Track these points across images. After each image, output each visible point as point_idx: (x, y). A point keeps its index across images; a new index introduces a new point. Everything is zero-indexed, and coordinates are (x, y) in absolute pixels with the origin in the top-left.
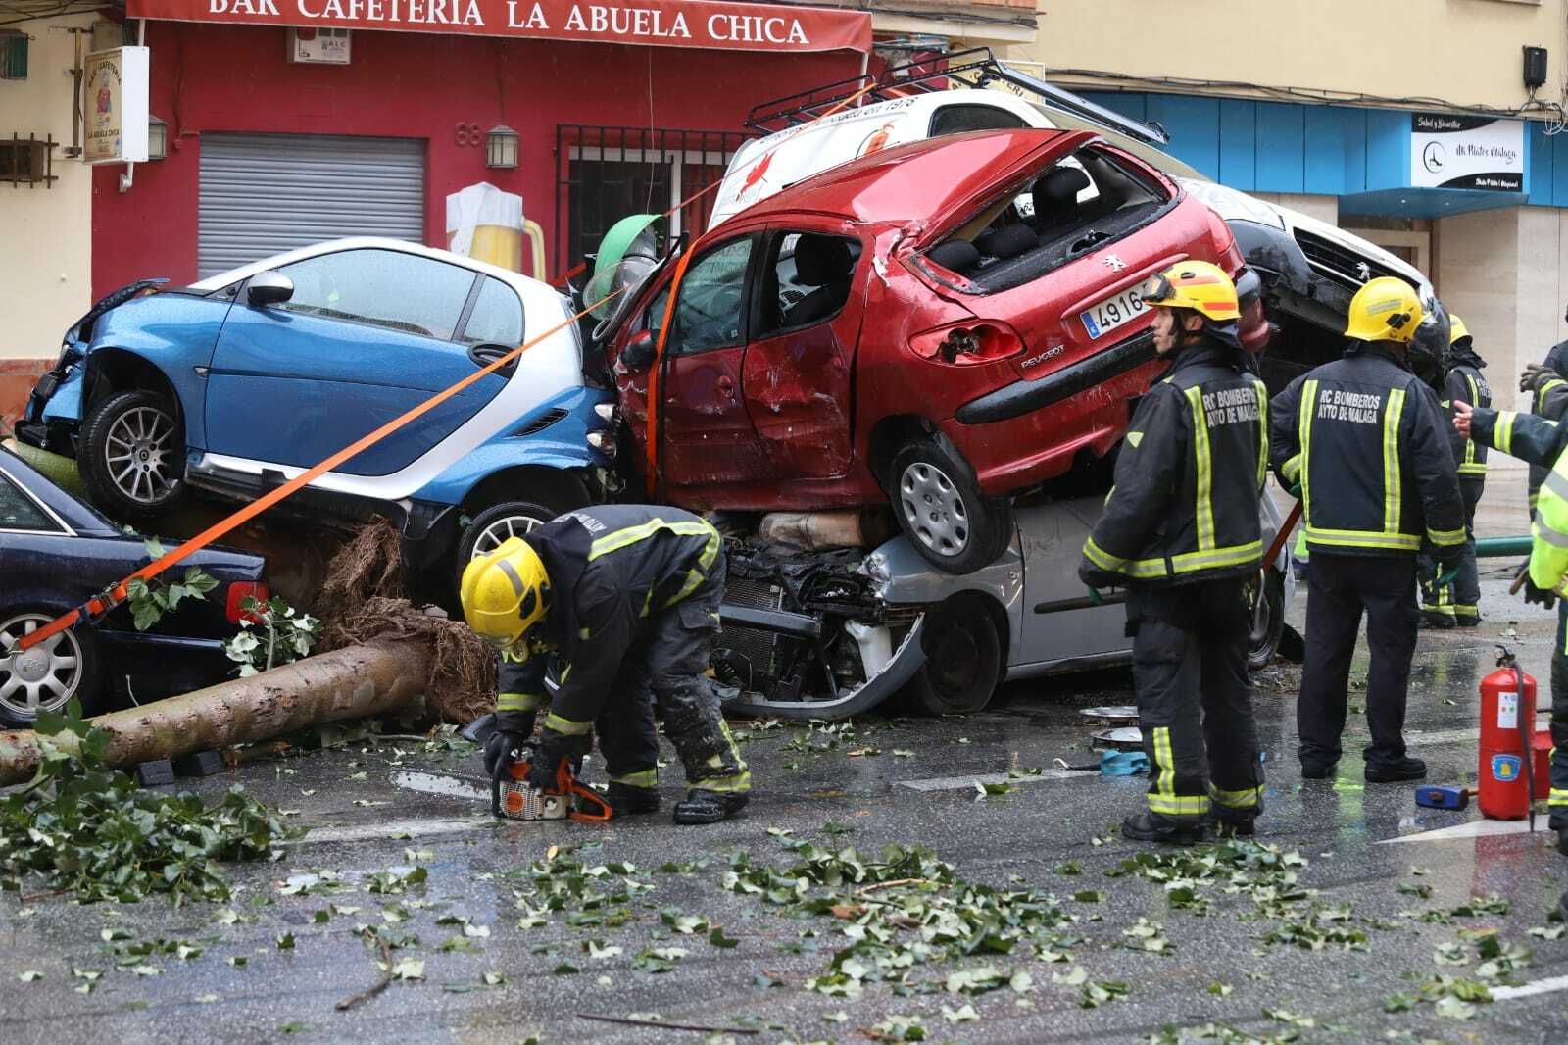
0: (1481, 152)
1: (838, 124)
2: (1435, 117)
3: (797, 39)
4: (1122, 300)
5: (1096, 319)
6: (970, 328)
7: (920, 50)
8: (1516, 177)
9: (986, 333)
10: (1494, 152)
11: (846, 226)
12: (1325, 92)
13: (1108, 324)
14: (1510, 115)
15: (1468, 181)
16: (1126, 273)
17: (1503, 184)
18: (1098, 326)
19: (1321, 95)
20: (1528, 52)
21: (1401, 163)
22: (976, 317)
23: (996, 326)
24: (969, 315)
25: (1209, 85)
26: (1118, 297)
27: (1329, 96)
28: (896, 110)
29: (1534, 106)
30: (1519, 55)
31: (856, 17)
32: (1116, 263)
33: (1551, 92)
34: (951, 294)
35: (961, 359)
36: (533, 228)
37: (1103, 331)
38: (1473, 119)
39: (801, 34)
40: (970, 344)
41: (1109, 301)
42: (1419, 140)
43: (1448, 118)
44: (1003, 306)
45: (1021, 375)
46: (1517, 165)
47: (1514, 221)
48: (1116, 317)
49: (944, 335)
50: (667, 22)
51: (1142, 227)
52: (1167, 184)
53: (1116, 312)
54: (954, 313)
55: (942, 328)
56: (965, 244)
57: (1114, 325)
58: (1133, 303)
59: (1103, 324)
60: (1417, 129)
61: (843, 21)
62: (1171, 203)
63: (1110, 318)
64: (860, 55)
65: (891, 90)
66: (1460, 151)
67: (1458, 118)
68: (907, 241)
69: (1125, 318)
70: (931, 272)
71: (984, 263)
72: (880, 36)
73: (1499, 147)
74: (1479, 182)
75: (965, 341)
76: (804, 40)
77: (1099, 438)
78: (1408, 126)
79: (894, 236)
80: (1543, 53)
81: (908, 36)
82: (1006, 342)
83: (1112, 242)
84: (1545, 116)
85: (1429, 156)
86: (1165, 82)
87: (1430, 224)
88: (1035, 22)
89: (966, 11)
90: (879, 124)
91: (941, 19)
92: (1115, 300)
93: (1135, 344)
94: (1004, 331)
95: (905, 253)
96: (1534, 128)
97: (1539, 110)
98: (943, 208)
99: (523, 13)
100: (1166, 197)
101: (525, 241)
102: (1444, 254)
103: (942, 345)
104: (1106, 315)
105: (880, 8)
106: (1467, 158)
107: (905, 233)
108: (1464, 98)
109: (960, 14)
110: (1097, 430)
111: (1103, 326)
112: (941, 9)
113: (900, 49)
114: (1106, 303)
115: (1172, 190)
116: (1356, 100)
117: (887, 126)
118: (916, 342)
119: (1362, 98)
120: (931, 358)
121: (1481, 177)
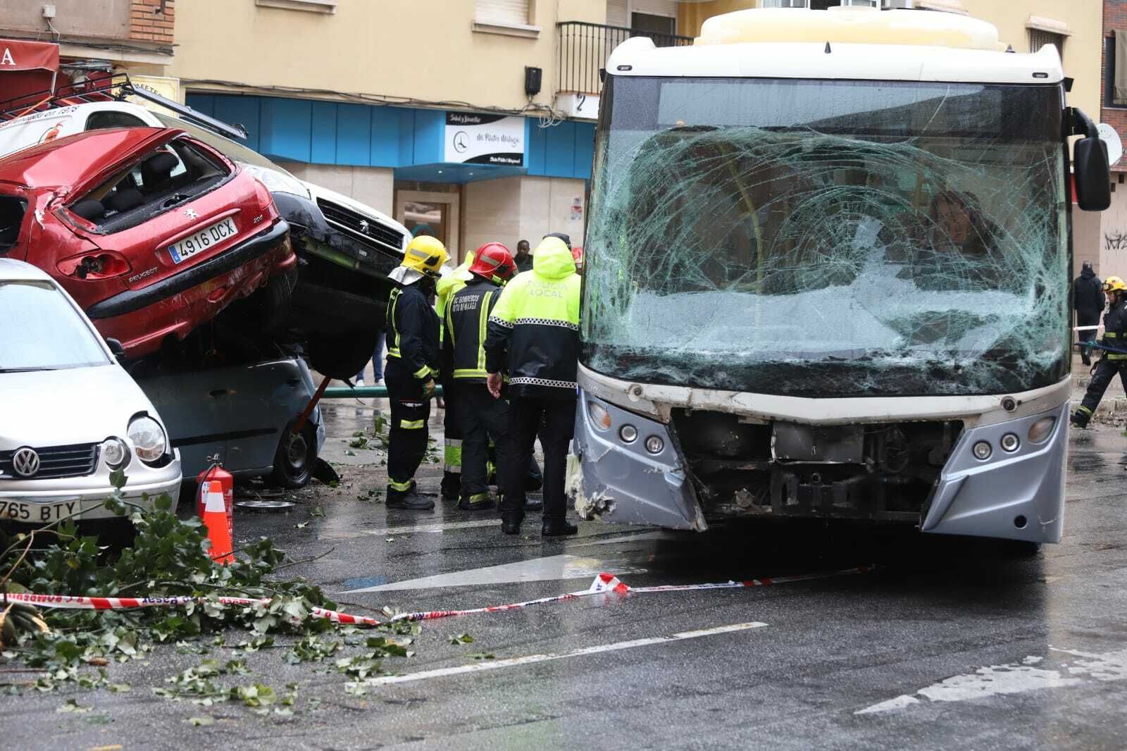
0: (495, 138)
1: (27, 123)
2: (462, 114)
3: (7, 62)
4: (196, 239)
5: (178, 250)
6: (96, 256)
7: (93, 70)
8: (518, 156)
9: (106, 259)
10: (504, 139)
11: (19, 190)
12: (385, 97)
13: (186, 254)
14: (515, 114)
15: (484, 159)
16: (199, 221)
17: (510, 161)
18: (180, 255)
19: (382, 99)
20: (529, 71)
21: (438, 145)
22: (100, 249)
23: (112, 254)
24: (95, 247)
25: (304, 91)
26: (194, 236)
27: (388, 100)
28: (65, 114)
29: (532, 107)
30: (522, 73)
31: (48, 47)
32: (192, 215)
33: (543, 98)
34: (85, 235)
35: (90, 276)
37: (183, 258)
38: (488, 117)
39: (10, 58)
40: (96, 266)
41: (188, 239)
42: (450, 131)
43: (471, 115)
44: (117, 242)
45: (128, 286)
46: (520, 148)
47: (518, 187)
48: (192, 249)
49: (79, 261)
51: (210, 191)
52: (228, 163)
53: (192, 246)
54: (87, 246)
55: (79, 255)
56: (95, 203)
57: (190, 255)
58: (203, 240)
59: (182, 254)
60: (450, 122)
61: (39, 49)
62: (231, 175)
63: (188, 250)
64: (51, 73)
65: (64, 100)
66: (479, 137)
67: (479, 115)
68: (58, 199)
69: (198, 250)
70: (72, 220)
71: (108, 214)
72: (64, 60)
73: (507, 135)
74: (492, 159)
75: (93, 265)
76: (12, 63)
77: (180, 327)
78: (443, 121)
79: (50, 196)
80: (539, 71)
81: (84, 60)
82: (119, 265)
83: (190, 201)
84: (540, 115)
85: (458, 141)
86: (273, 89)
87: (460, 188)
88: (172, 51)
89: (124, 44)
90: (53, 123)
91: (107, 49)
92: (192, 239)
93: (205, 267)
94: (118, 258)
95: (55, 208)
96: (532, 123)
97: (535, 110)
98: (82, 178)
100: (227, 171)
102: (469, 209)
103: (78, 267)
104: (185, 248)
105: (66, 41)
106: (484, 142)
107: (56, 194)
108: (483, 101)
109: (121, 45)
110: (178, 323)
111: (183, 255)
112: (107, 42)
113: (79, 69)
114: (185, 241)
115: (232, 167)
116: (409, 103)
117: (58, 125)
118: (61, 265)
119: (411, 101)
120: (70, 276)
121: (496, 155)
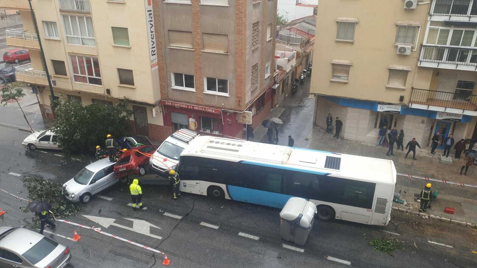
0: (392, 108)
2: (382, 103)
8: (399, 112)
10: (395, 108)
14: (397, 104)
15: (388, 111)
17: (396, 112)
20: (401, 96)
25: (340, 97)
29: (401, 103)
36: (196, 122)
42: (379, 106)
46: (399, 110)
47: (405, 116)
50: (202, 109)
60: (379, 104)
61: (218, 111)
66: (388, 107)
78: (377, 104)
85: (381, 107)
96: (402, 106)
99: (190, 107)
101: (195, 123)
108: (386, 101)
121: (391, 111)
